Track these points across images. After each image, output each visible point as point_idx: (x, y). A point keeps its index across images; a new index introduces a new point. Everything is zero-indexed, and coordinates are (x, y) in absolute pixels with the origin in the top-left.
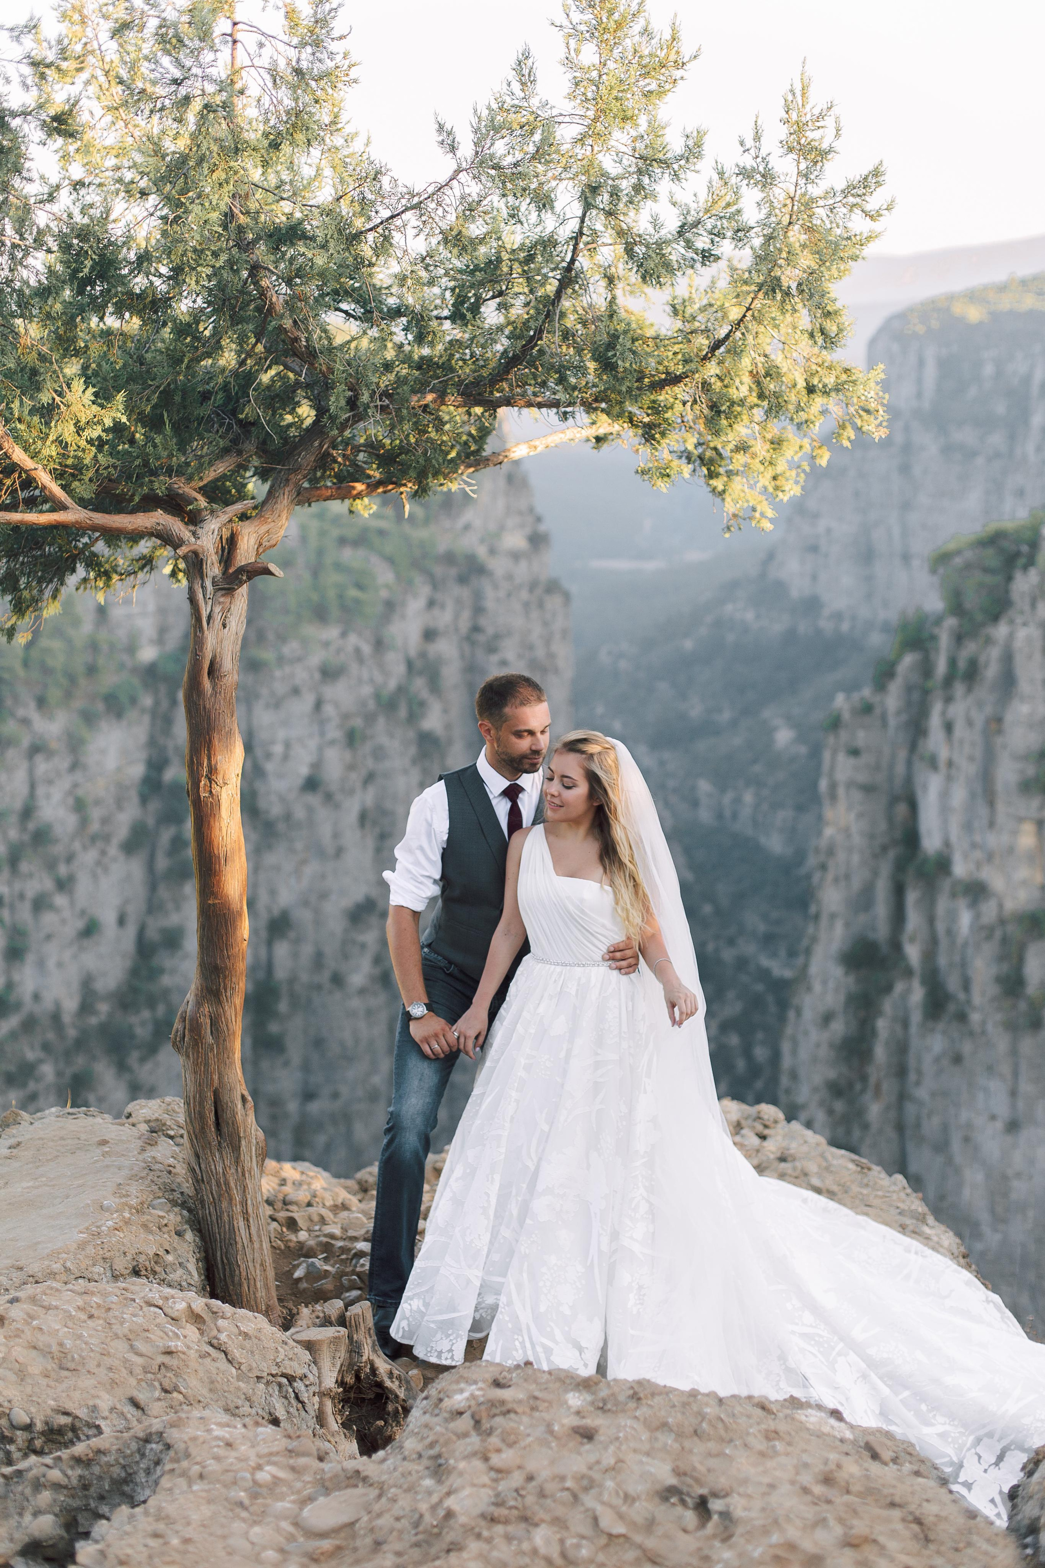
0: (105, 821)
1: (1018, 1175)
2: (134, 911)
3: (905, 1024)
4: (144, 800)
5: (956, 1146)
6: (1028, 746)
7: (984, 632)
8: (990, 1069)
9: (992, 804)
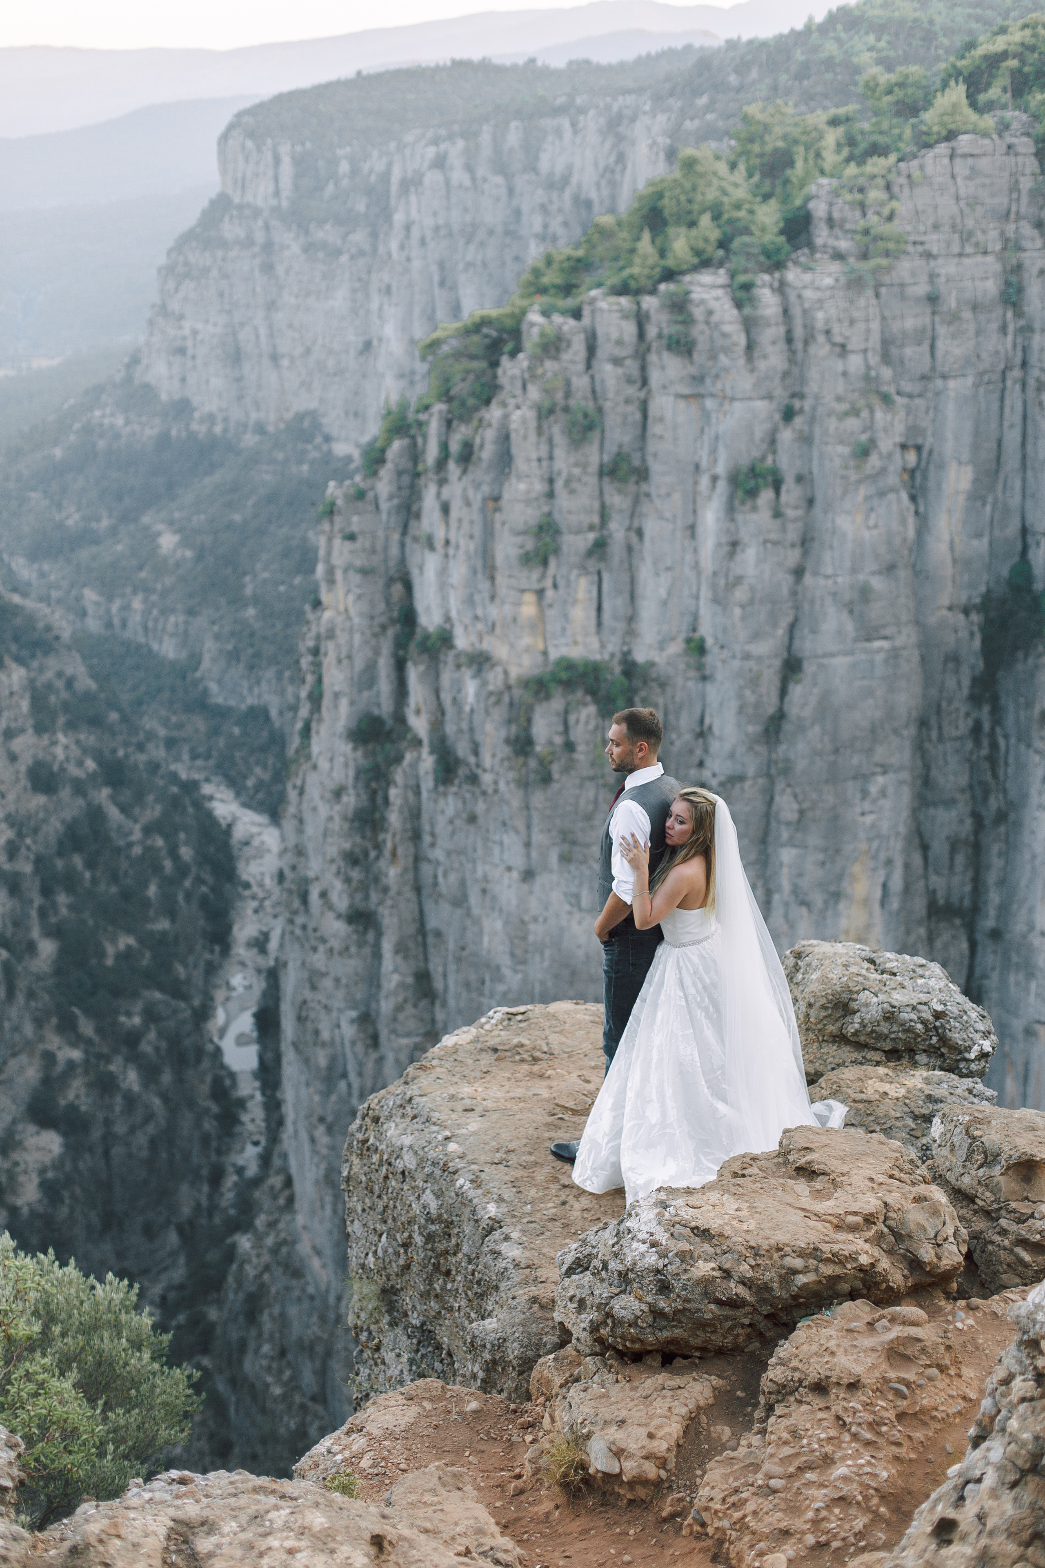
1: (535, 920)
3: (417, 792)
5: (474, 899)
6: (526, 523)
7: (477, 415)
8: (504, 824)
9: (492, 578)
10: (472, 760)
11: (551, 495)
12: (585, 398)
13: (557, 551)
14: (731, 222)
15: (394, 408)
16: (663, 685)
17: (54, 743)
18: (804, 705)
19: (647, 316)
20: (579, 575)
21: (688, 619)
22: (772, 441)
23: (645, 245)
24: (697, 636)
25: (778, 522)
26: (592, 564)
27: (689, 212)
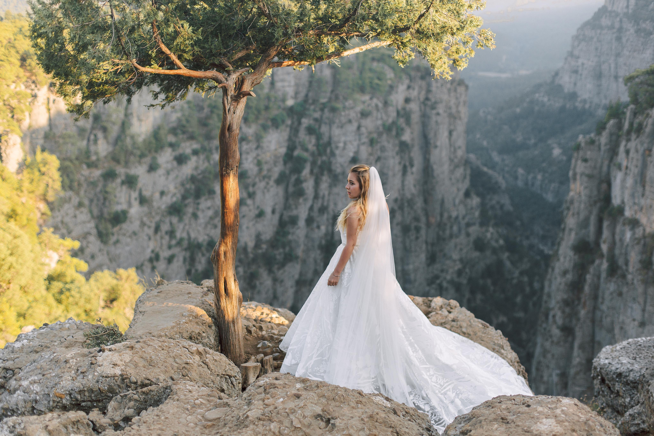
0: (269, 170)
2: (279, 208)
3: (599, 277)
4: (285, 163)
5: (617, 331)
7: (646, 112)
8: (634, 299)
9: (644, 186)
10: (624, 267)
17: (487, 231)
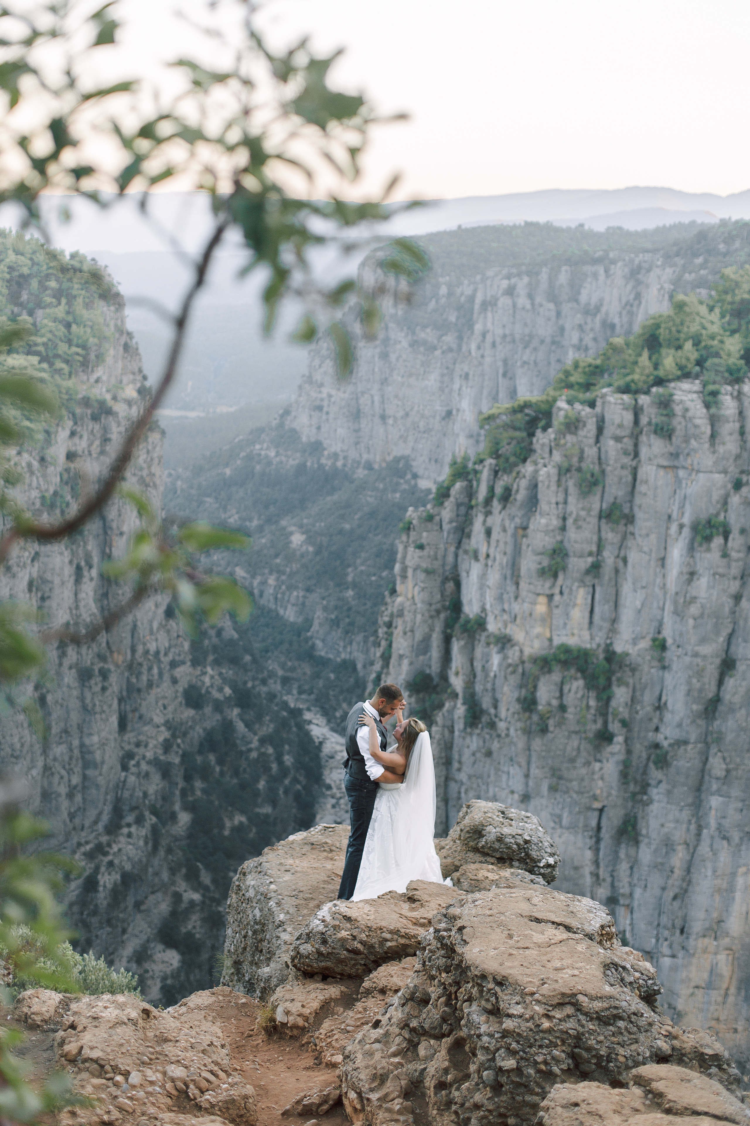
3: (451, 730)
6: (544, 546)
7: (516, 469)
8: (511, 760)
9: (517, 584)
10: (492, 711)
11: (563, 529)
12: (593, 463)
13: (564, 569)
14: (706, 347)
15: (459, 460)
16: (633, 670)
17: (204, 673)
18: (735, 693)
19: (642, 409)
20: (579, 587)
21: (655, 624)
22: (725, 503)
23: (644, 359)
24: (661, 637)
25: (725, 560)
26: (588, 580)
27: (678, 339)
